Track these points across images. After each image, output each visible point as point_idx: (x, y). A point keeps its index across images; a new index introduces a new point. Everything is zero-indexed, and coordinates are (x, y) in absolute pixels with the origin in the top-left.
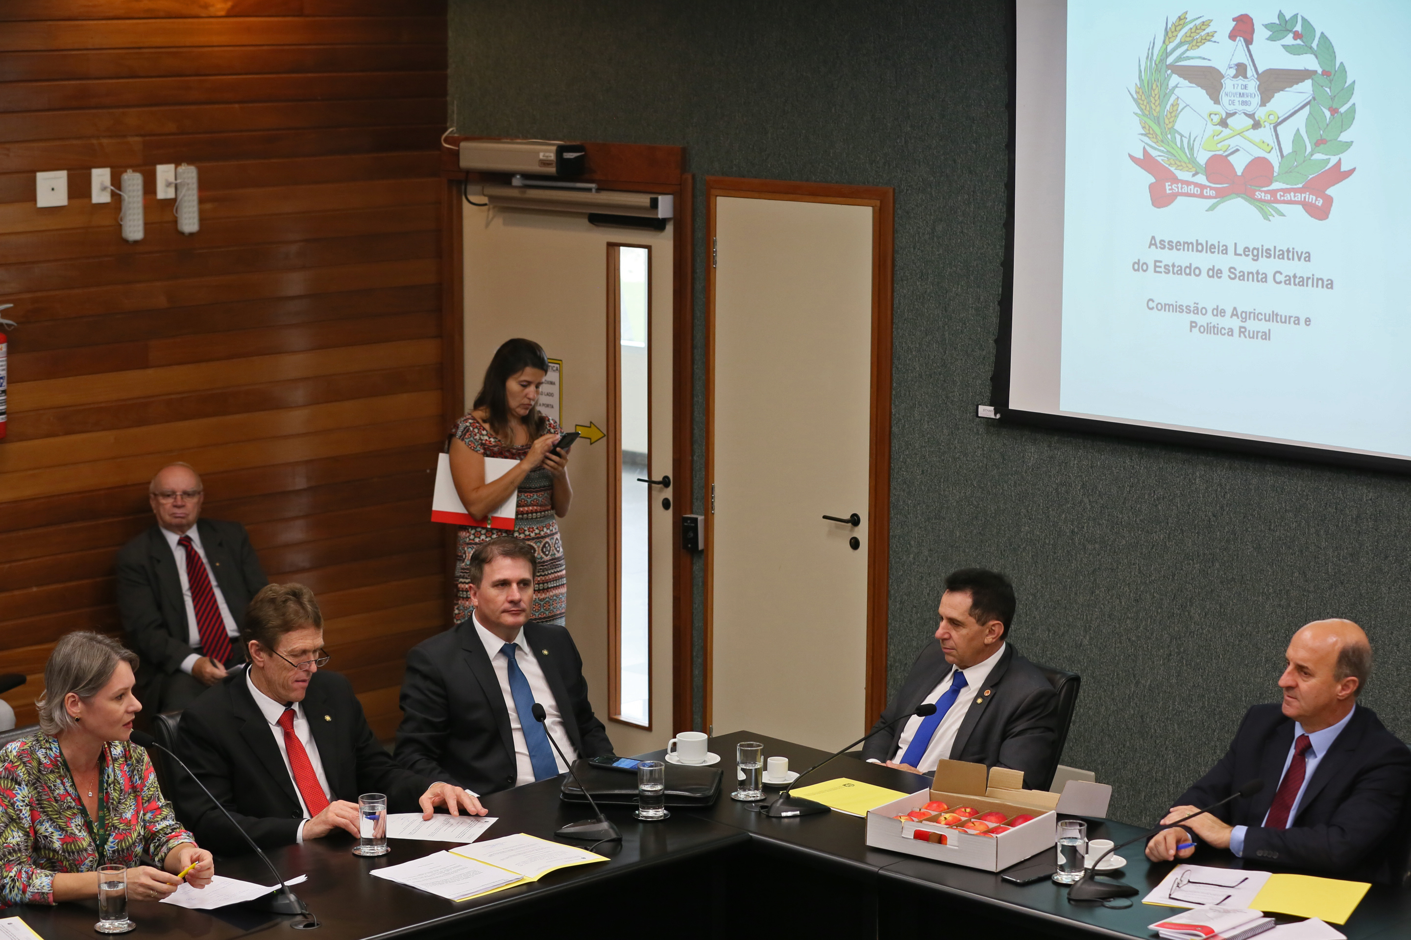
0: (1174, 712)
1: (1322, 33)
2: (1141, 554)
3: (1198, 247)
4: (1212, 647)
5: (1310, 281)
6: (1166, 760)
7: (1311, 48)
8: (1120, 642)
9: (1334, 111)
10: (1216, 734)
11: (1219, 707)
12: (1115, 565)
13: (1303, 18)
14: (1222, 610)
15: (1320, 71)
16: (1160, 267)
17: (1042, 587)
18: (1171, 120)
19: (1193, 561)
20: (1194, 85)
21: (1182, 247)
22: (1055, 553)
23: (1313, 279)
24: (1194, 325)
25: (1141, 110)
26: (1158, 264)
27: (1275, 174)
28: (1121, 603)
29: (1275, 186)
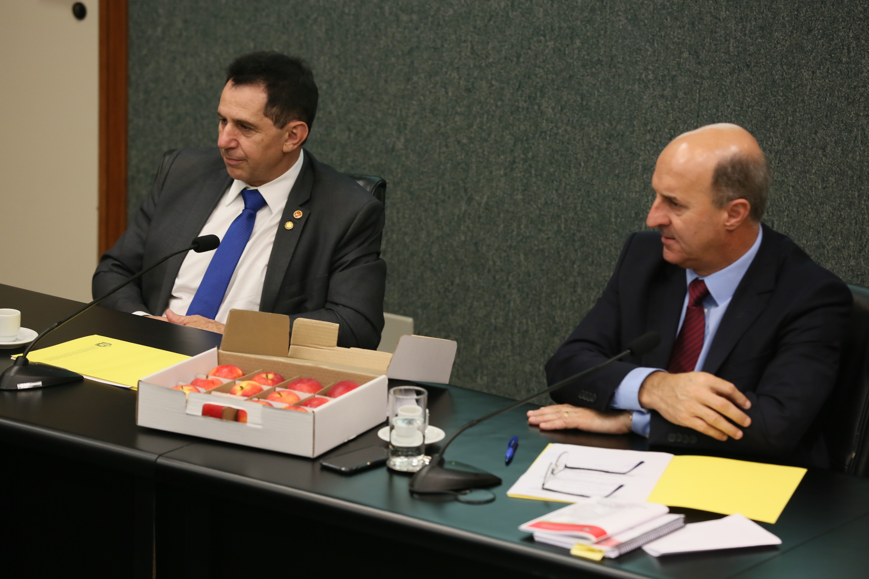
0: (520, 238)
2: (475, 27)
4: (570, 152)
6: (509, 302)
8: (447, 146)
10: (575, 266)
11: (580, 231)
12: (439, 42)
14: (584, 103)
17: (340, 72)
19: (545, 36)
22: (357, 26)
28: (447, 93)
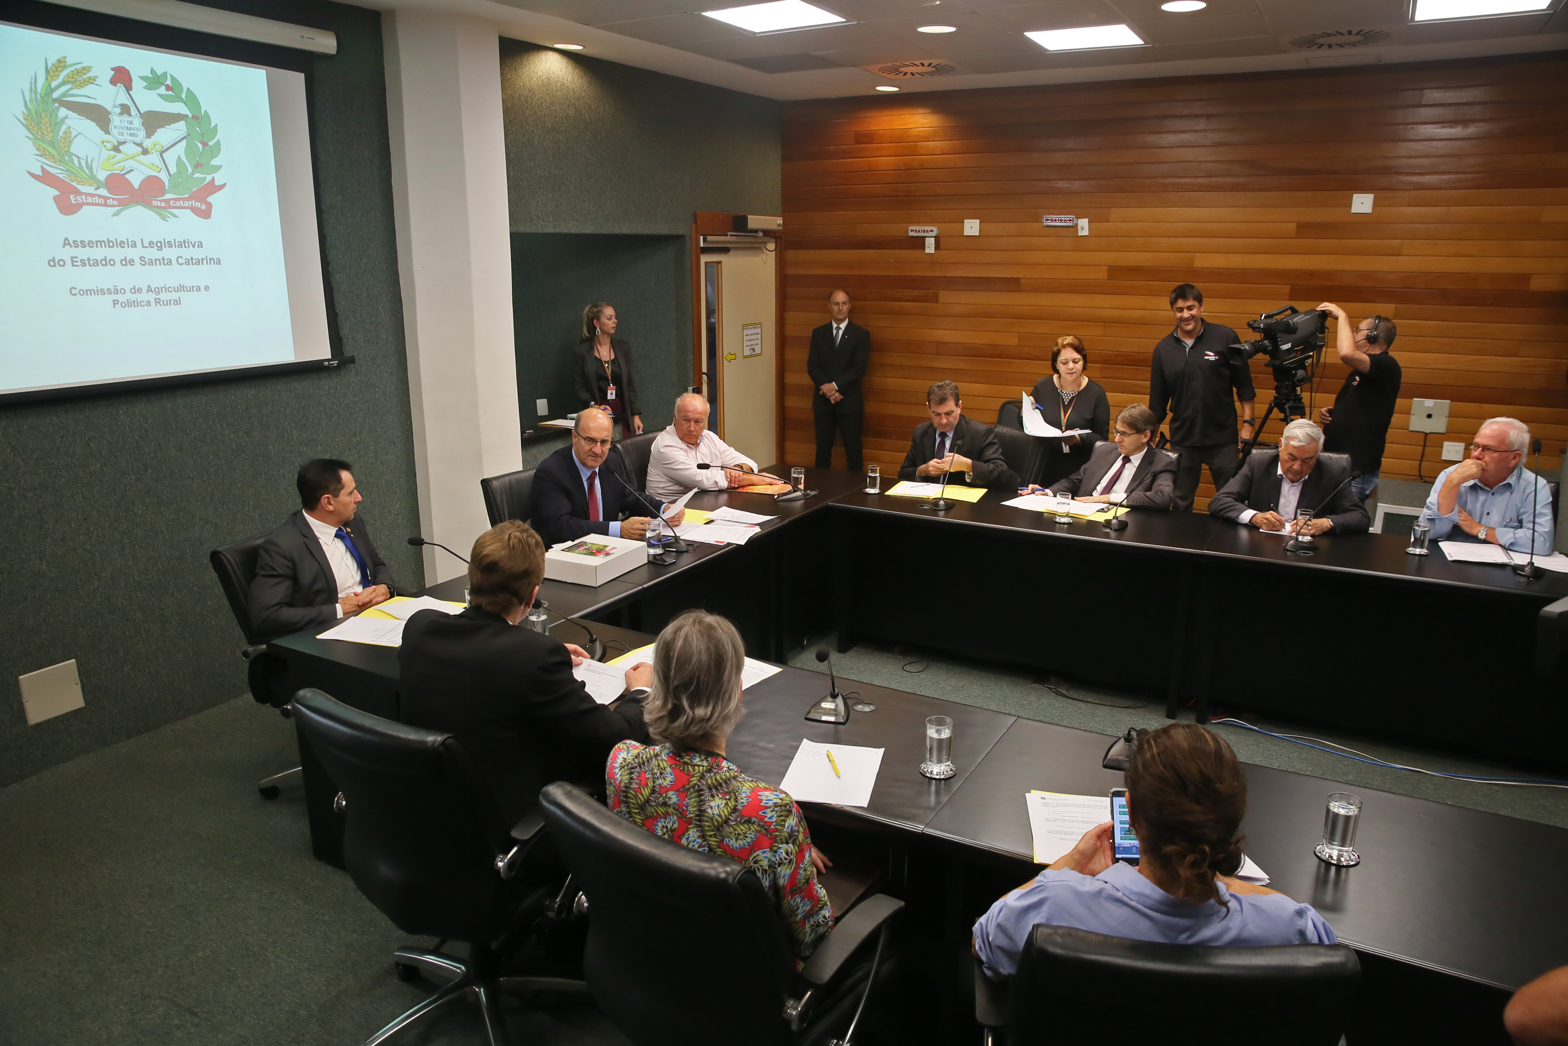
1: (188, 88)
3: (109, 244)
5: (205, 261)
7: (181, 98)
9: (205, 144)
13: (171, 76)
15: (190, 115)
16: (77, 262)
18: (66, 144)
20: (84, 118)
21: (95, 245)
23: (207, 259)
24: (116, 302)
25: (33, 134)
26: (74, 259)
27: (166, 188)
29: (168, 196)
